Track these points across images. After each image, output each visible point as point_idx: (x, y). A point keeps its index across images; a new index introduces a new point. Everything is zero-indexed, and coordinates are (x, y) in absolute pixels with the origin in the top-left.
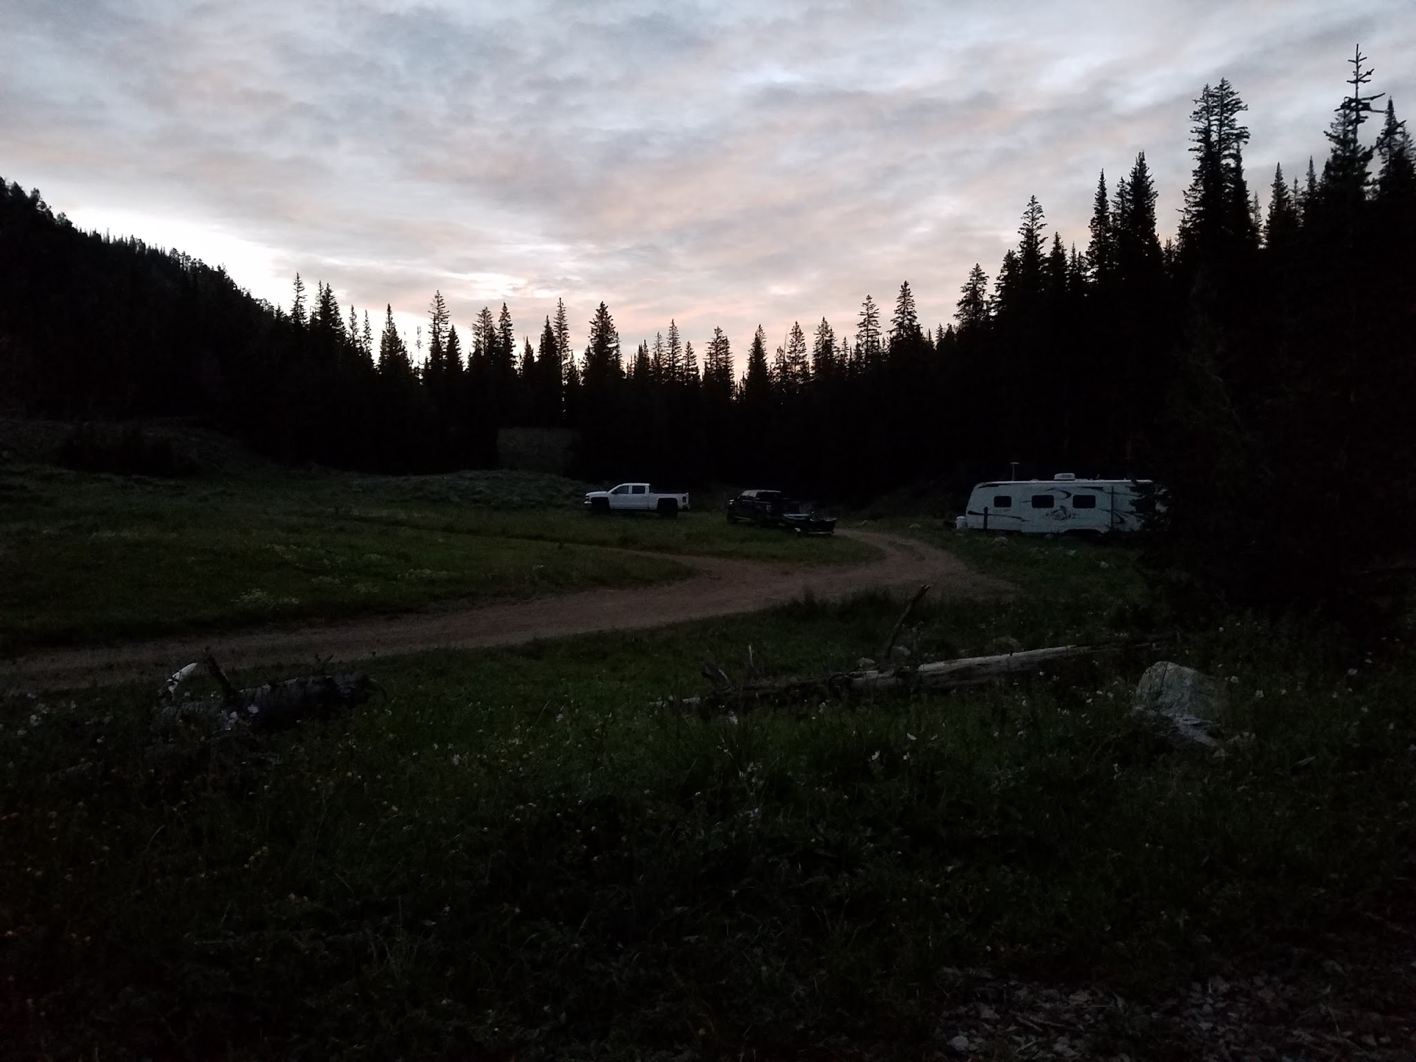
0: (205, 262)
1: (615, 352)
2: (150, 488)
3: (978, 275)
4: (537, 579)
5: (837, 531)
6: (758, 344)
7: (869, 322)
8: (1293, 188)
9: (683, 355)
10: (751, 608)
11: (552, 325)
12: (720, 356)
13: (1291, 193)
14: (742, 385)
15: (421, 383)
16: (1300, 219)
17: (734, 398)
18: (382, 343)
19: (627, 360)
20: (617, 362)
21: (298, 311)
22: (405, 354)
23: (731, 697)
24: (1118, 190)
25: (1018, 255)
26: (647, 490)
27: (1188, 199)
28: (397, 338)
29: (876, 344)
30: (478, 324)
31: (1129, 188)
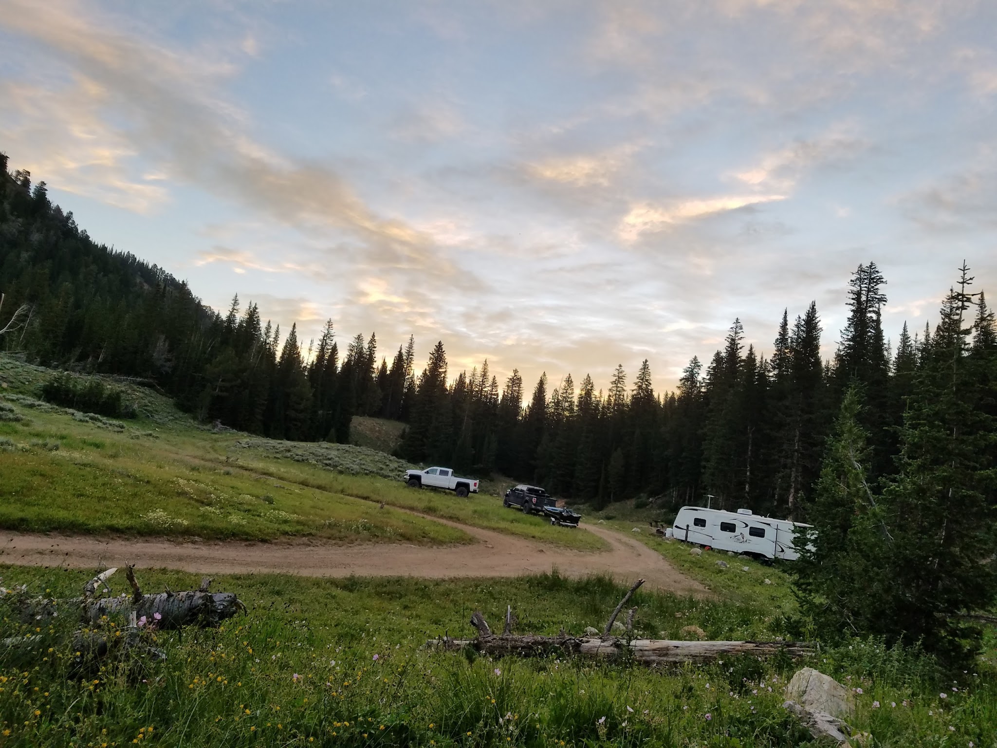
0: (174, 276)
1: (443, 375)
2: (100, 424)
3: (695, 363)
4: (361, 528)
5: (581, 525)
6: (541, 384)
7: (619, 382)
8: (914, 339)
9: (490, 384)
10: (513, 575)
11: (404, 351)
12: (514, 388)
13: (913, 342)
14: (527, 410)
15: (306, 378)
16: (918, 360)
17: (520, 418)
18: (285, 348)
19: (450, 382)
20: (443, 382)
21: (231, 319)
22: (299, 356)
23: (490, 644)
24: (796, 323)
25: (723, 354)
26: (450, 473)
27: (843, 336)
28: (296, 346)
29: (622, 397)
30: (353, 344)
31: (803, 323)
